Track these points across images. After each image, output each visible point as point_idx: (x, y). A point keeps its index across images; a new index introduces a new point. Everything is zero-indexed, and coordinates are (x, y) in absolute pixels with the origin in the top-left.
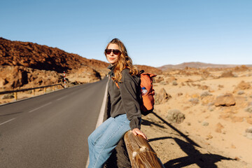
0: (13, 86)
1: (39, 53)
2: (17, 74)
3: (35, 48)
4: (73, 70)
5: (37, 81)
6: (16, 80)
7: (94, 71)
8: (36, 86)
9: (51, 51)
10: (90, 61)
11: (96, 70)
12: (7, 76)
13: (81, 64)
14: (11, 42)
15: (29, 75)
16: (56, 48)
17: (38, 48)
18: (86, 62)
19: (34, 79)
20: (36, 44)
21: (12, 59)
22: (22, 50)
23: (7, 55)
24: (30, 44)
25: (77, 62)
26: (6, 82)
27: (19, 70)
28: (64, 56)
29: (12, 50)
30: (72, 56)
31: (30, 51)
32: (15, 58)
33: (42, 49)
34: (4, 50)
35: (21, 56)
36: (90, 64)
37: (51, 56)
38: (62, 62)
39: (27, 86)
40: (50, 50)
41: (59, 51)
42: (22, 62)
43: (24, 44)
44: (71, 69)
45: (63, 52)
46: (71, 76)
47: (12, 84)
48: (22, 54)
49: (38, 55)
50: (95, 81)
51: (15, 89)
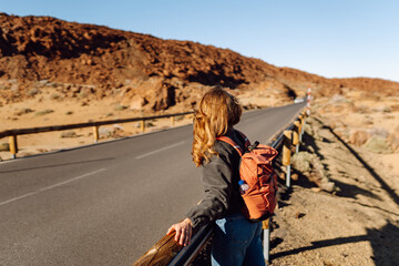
0: (155, 108)
1: (202, 57)
2: (161, 90)
3: (197, 50)
4: (252, 85)
5: (189, 101)
6: (159, 99)
7: (286, 87)
8: (186, 110)
9: (219, 54)
10: (281, 70)
11: (290, 86)
12: (148, 93)
13: (266, 76)
14: (164, 41)
15: (177, 92)
16: (227, 50)
17: (201, 50)
18: (274, 72)
19: (185, 98)
20: (198, 44)
21: (163, 66)
22: (177, 53)
23: (157, 61)
24: (189, 44)
25: (259, 72)
26: (146, 102)
27: (164, 84)
28: (239, 62)
29: (164, 54)
30: (251, 62)
31: (188, 54)
32: (167, 64)
33: (206, 51)
34: (153, 53)
35: (175, 63)
36: (280, 74)
37: (220, 62)
38: (235, 72)
39: (173, 110)
40: (218, 52)
41: (231, 53)
42: (176, 72)
43: (180, 44)
44: (248, 83)
45: (238, 56)
46: (248, 94)
47: (153, 105)
48: (177, 59)
49: (200, 60)
50: (286, 104)
51: (157, 114)
